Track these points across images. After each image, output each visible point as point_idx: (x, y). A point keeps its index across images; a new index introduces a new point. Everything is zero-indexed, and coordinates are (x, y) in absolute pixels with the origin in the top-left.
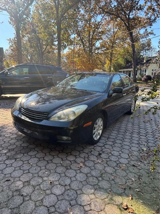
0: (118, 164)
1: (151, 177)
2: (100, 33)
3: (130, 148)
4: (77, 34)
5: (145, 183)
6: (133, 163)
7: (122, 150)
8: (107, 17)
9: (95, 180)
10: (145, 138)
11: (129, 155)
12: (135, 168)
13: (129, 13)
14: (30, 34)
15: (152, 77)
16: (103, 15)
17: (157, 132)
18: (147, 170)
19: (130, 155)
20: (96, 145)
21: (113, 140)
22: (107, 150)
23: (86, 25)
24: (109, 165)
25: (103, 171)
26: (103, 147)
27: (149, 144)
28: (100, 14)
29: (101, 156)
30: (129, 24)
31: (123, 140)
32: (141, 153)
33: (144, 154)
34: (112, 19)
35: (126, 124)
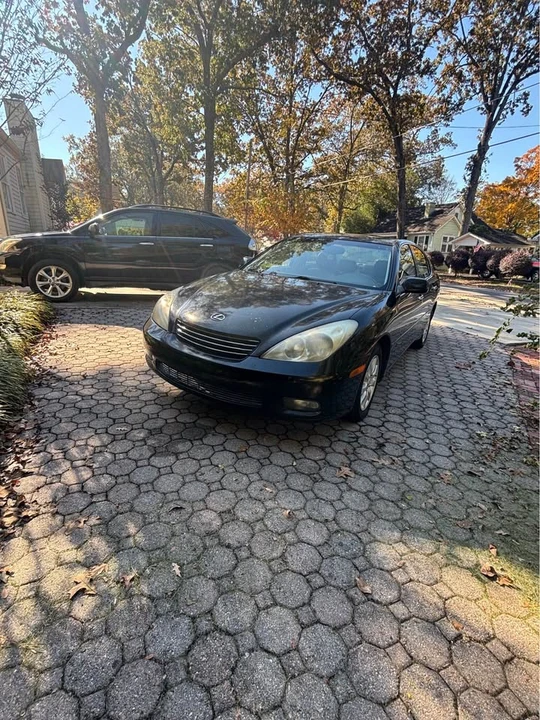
0: (434, 470)
1: (521, 501)
2: (316, 133)
3: (448, 432)
4: (256, 132)
5: (514, 516)
6: (466, 467)
7: (431, 436)
8: (337, 91)
9: (392, 508)
10: (474, 407)
11: (450, 448)
12: (475, 479)
13: (397, 84)
14: (128, 127)
15: (445, 256)
16: (326, 83)
17: (497, 394)
18: (505, 484)
19: (453, 449)
20: (362, 423)
21: (399, 411)
22: (395, 435)
23: (279, 110)
24: (413, 472)
25: (404, 488)
26: (382, 428)
27: (489, 421)
28: (319, 79)
29: (386, 450)
30: (393, 113)
31: (423, 409)
32: (477, 443)
33: (485, 447)
34: (350, 95)
35: (417, 371)
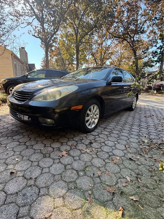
0: (111, 156)
1: (155, 178)
3: (128, 139)
4: (92, 55)
6: (130, 156)
7: (119, 141)
8: (116, 41)
10: (147, 130)
11: (125, 146)
12: (132, 162)
13: (134, 37)
16: (112, 39)
18: (149, 166)
19: (127, 146)
20: (89, 134)
21: (110, 130)
22: (101, 139)
23: (98, 48)
24: (99, 156)
26: (97, 136)
27: (151, 136)
28: (110, 38)
29: (92, 145)
30: (133, 45)
31: (121, 131)
32: (141, 145)
33: (144, 147)
34: (119, 42)
